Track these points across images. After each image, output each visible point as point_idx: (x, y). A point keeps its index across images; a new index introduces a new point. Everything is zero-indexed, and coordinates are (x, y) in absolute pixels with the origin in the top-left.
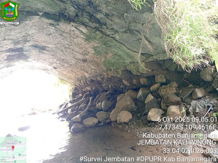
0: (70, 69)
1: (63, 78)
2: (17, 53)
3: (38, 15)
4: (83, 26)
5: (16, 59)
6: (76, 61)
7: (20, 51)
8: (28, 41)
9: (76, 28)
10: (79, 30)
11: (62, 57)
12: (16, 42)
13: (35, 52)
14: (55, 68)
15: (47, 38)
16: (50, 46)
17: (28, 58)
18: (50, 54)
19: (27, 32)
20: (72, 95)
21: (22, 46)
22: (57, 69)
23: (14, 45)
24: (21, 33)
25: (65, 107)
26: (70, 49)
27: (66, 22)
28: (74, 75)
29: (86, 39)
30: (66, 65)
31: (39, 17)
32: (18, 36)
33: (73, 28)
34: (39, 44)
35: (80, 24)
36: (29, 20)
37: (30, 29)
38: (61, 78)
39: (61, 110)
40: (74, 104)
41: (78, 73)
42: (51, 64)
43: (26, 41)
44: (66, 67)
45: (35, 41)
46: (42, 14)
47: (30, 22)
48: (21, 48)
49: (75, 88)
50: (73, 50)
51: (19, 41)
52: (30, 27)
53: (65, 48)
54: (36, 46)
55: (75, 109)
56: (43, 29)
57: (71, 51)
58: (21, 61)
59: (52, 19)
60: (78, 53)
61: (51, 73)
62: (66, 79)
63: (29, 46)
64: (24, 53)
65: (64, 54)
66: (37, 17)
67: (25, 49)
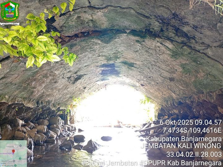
0: (157, 87)
1: (150, 96)
2: (110, 68)
3: (126, 33)
4: (168, 42)
5: (109, 74)
6: (163, 79)
7: (112, 67)
8: (118, 58)
9: (161, 44)
10: (165, 45)
11: (148, 74)
12: (109, 59)
13: (124, 68)
14: (142, 85)
15: (134, 55)
16: (138, 63)
17: (119, 73)
18: (138, 70)
19: (117, 50)
20: (158, 116)
21: (114, 62)
22: (144, 87)
23: (107, 61)
24: (112, 50)
25: (148, 127)
26: (157, 66)
27: (151, 39)
28: (161, 94)
29: (172, 56)
30: (153, 83)
31: (127, 34)
32: (109, 53)
33: (159, 44)
34: (128, 61)
35: (166, 39)
36: (118, 37)
37: (119, 46)
38: (149, 96)
39: (144, 129)
40: (158, 125)
41: (165, 93)
42: (139, 81)
43: (117, 58)
44: (153, 85)
45: (124, 58)
46: (129, 31)
47: (119, 39)
48: (113, 64)
49: (162, 109)
50: (159, 67)
51: (111, 58)
52: (120, 45)
53: (152, 65)
54: (125, 63)
55: (158, 131)
56: (130, 46)
57: (157, 68)
58: (114, 76)
59: (138, 35)
60: (164, 70)
61: (139, 89)
62: (153, 98)
63: (120, 62)
64: (116, 69)
65: (150, 71)
66: (125, 34)
67: (116, 65)
